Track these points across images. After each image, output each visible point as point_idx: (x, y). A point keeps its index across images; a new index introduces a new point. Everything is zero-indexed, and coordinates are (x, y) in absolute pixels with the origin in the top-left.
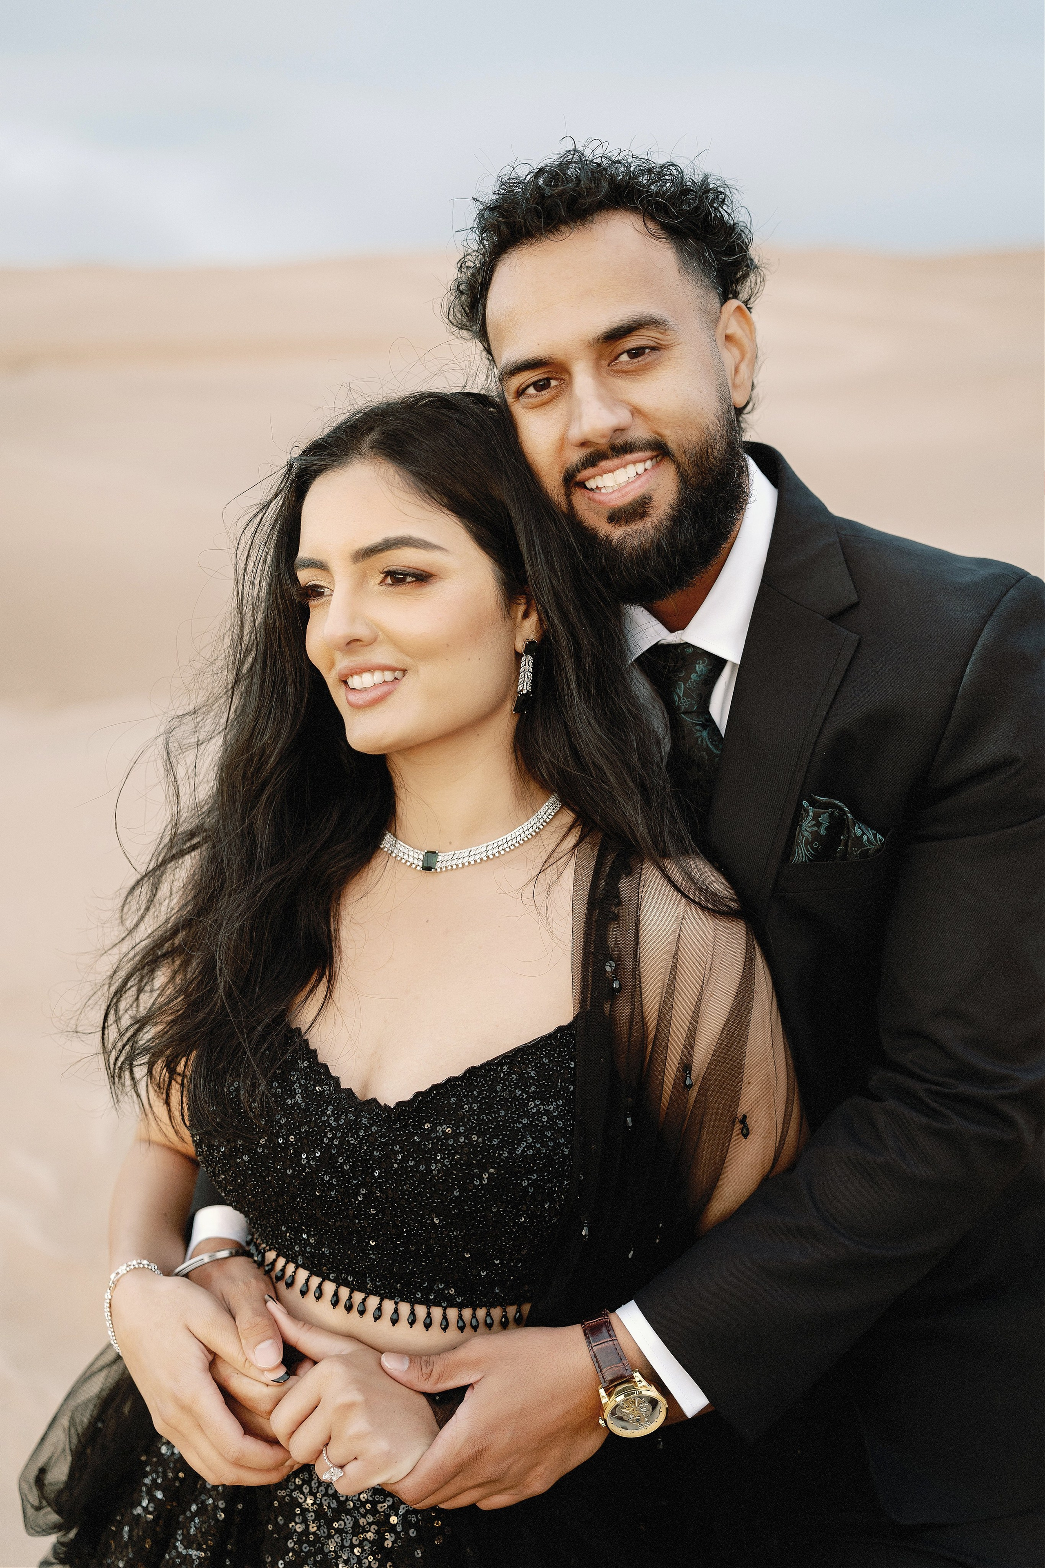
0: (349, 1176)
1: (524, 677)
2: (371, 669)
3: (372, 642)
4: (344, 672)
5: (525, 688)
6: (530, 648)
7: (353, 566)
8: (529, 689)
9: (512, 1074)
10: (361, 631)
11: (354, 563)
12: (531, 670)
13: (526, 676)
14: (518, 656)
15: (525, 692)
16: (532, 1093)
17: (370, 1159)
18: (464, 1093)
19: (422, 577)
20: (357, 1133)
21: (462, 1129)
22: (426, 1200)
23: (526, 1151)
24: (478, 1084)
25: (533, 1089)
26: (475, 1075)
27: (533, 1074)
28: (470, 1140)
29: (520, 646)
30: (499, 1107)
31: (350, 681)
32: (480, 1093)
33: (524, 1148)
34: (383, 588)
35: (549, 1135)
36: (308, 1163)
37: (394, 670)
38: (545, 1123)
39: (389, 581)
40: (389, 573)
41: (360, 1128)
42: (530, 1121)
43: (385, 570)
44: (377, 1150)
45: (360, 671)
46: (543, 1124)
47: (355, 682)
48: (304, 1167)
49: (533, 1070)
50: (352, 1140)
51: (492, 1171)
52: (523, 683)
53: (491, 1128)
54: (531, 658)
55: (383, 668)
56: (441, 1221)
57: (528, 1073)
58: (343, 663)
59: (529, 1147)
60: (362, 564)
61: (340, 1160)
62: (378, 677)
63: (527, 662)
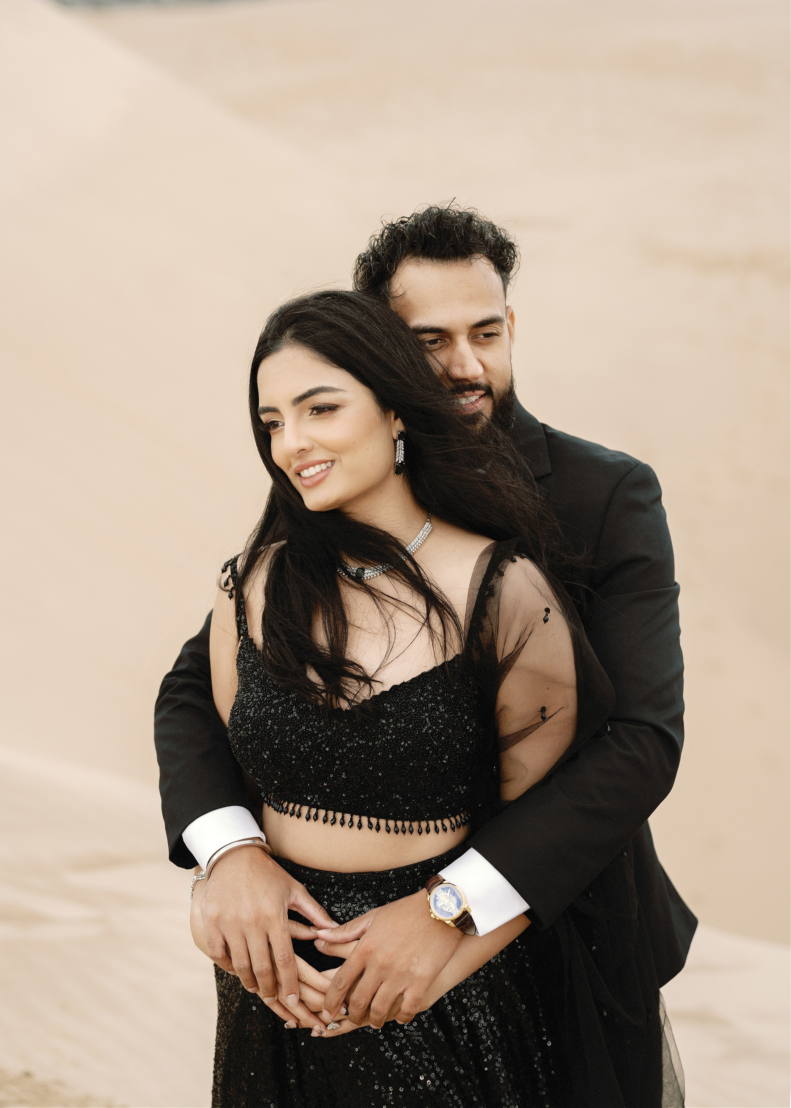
0: (329, 754)
1: (399, 453)
2: (313, 465)
3: (312, 449)
4: (297, 469)
5: (400, 460)
6: (401, 436)
7: (294, 408)
8: (402, 459)
9: (418, 689)
10: (304, 444)
11: (294, 406)
12: (403, 449)
13: (400, 453)
14: (395, 441)
15: (400, 462)
16: (429, 699)
17: (340, 743)
18: (391, 701)
19: (332, 408)
20: (332, 729)
21: (391, 720)
22: (374, 762)
23: (428, 731)
24: (399, 695)
25: (430, 697)
26: (397, 690)
27: (430, 688)
28: (396, 726)
29: (395, 435)
30: (412, 707)
31: (302, 474)
32: (401, 700)
33: (427, 729)
34: (312, 417)
35: (440, 721)
36: (304, 750)
37: (326, 462)
38: (438, 715)
39: (315, 412)
40: (314, 409)
41: (333, 726)
42: (429, 714)
43: (312, 407)
44: (344, 737)
45: (307, 467)
46: (437, 716)
47: (305, 473)
48: (302, 752)
49: (430, 686)
50: (329, 733)
51: (409, 742)
52: (399, 456)
53: (408, 719)
54: (402, 442)
55: (320, 463)
56: (382, 775)
57: (427, 688)
58: (296, 464)
59: (430, 728)
60: (298, 406)
61: (324, 746)
62: (318, 468)
63: (401, 444)
